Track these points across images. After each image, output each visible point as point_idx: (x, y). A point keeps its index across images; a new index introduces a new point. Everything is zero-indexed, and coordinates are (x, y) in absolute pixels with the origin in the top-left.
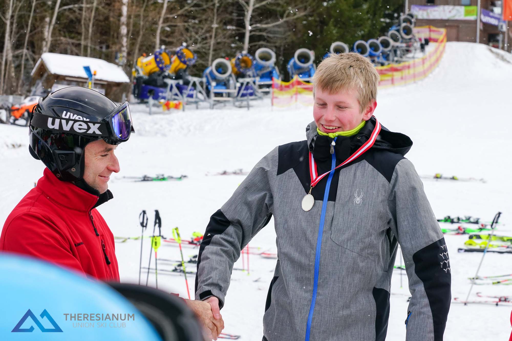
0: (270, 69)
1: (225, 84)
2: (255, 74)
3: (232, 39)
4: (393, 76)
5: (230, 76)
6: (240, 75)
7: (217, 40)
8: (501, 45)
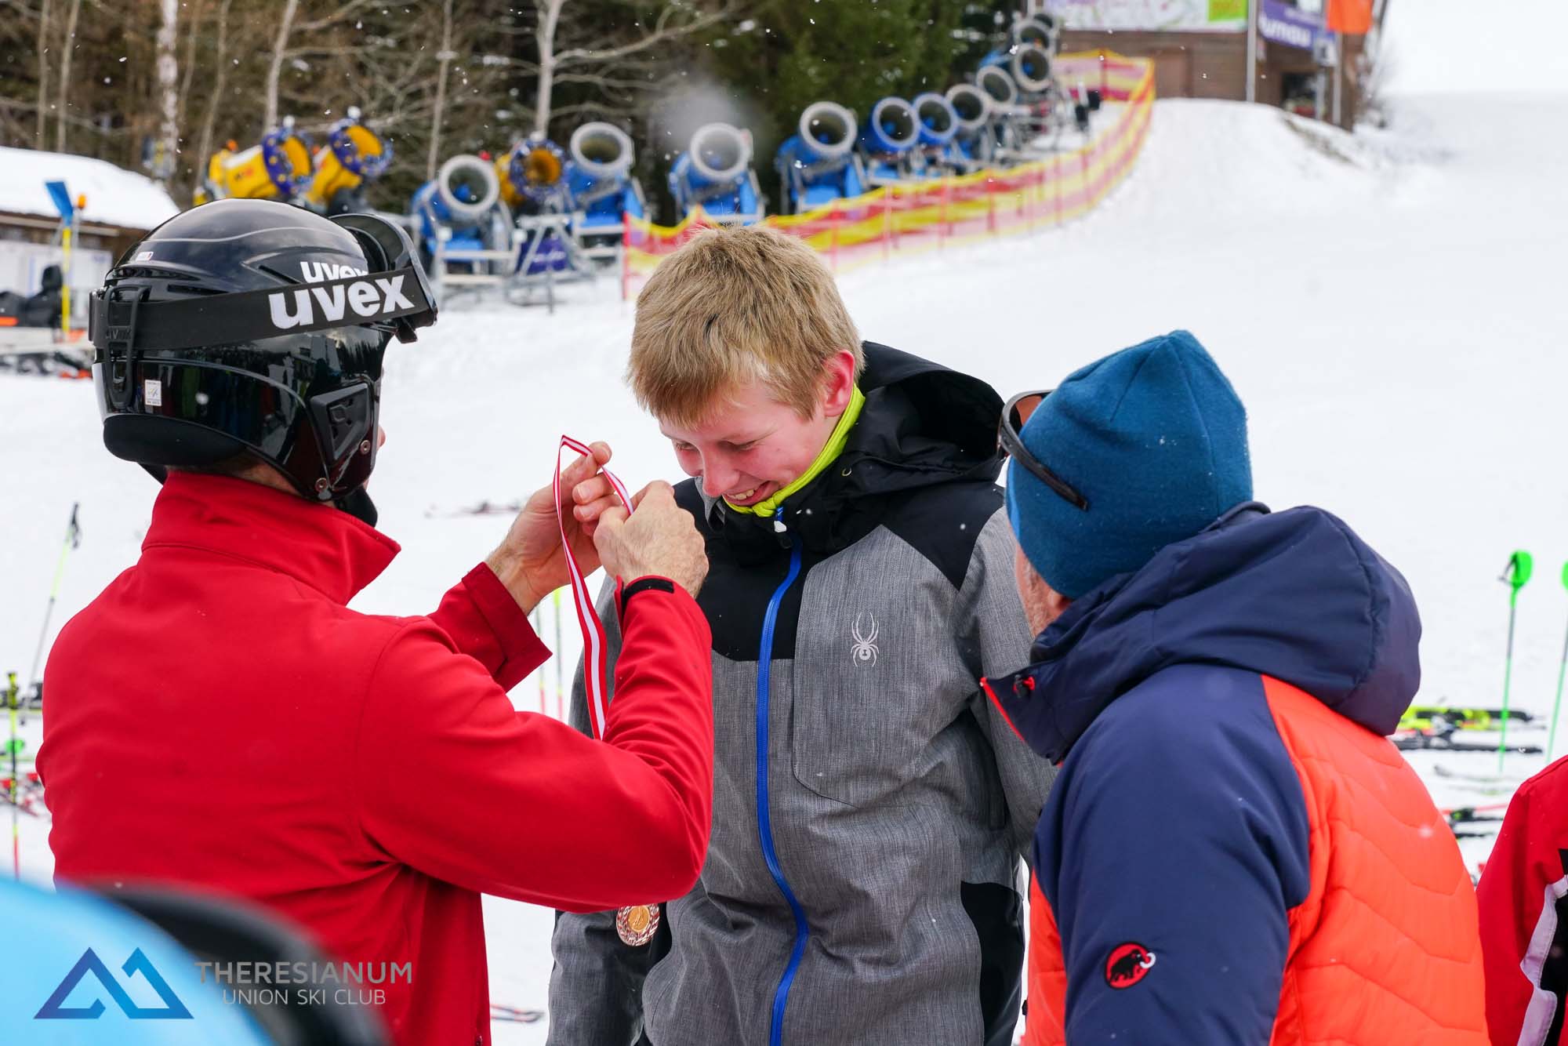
0: (615, 188)
1: (480, 234)
2: (571, 204)
3: (500, 96)
4: (992, 205)
5: (495, 208)
6: (523, 207)
7: (452, 99)
8: (1320, 108)
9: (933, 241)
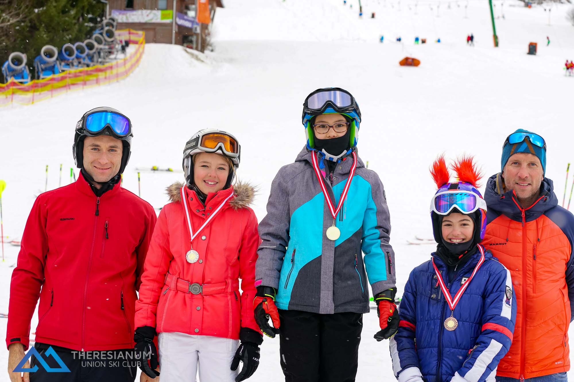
8: (194, 46)
9: (81, 86)
